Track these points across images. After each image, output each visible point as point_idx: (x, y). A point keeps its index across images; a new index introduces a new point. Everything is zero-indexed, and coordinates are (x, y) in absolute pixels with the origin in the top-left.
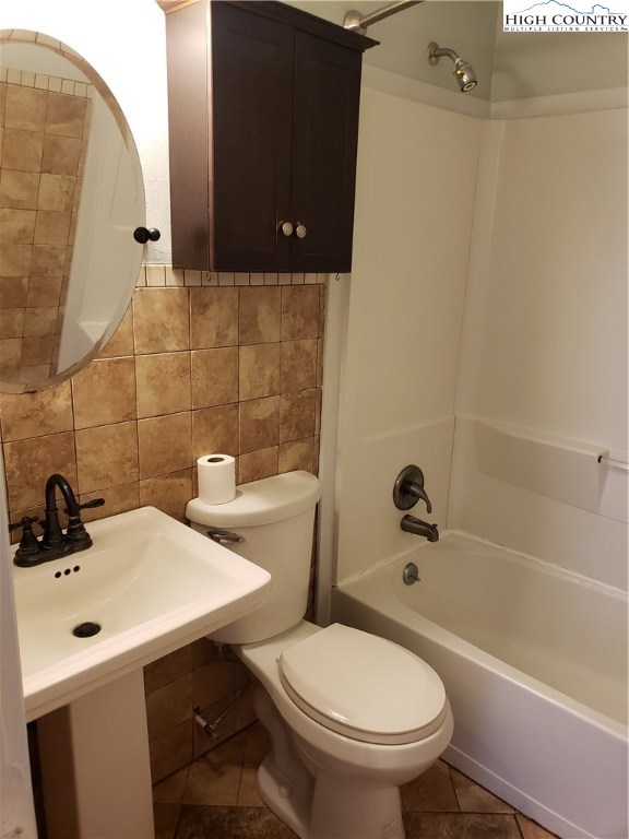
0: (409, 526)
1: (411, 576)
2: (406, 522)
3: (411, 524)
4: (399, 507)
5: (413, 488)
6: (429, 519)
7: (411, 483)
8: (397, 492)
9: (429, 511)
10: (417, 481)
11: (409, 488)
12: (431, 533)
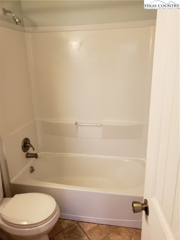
0: (28, 156)
1: (32, 170)
2: (27, 155)
3: (29, 155)
4: (24, 151)
5: (28, 145)
6: (34, 152)
7: (27, 143)
8: (23, 147)
9: (34, 150)
10: (28, 142)
11: (26, 145)
12: (36, 156)
